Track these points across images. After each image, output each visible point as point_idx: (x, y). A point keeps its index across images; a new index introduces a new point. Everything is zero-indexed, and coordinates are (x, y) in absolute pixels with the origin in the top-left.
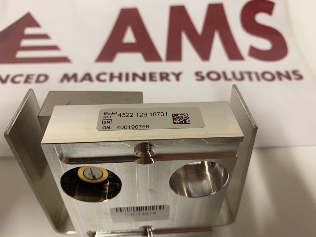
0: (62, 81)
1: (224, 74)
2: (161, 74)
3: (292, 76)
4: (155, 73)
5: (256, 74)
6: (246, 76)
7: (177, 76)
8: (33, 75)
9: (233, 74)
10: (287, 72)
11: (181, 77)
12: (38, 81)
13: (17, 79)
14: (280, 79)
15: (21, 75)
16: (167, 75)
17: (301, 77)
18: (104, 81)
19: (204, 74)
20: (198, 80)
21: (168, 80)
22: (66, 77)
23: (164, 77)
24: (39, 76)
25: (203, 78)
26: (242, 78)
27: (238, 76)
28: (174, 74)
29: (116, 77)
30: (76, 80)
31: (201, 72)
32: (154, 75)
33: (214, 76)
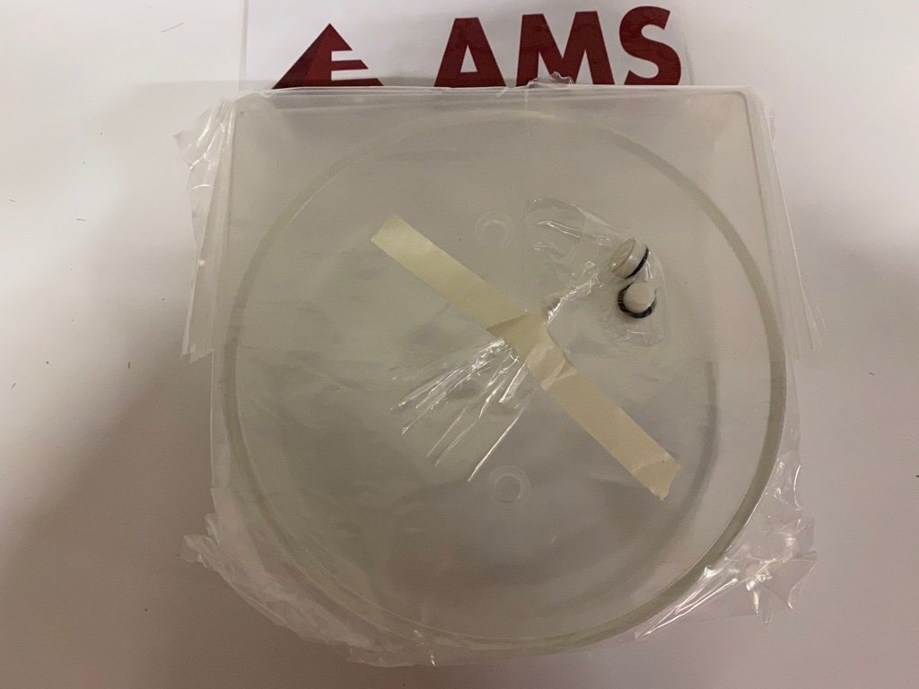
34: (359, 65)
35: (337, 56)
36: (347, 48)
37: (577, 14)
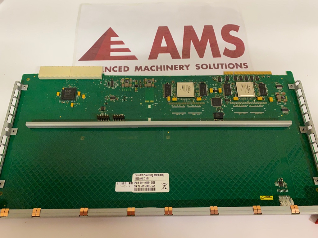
0: (135, 71)
1: (210, 65)
2: (180, 66)
3: (243, 66)
4: (177, 66)
5: (226, 64)
6: (220, 66)
7: (187, 67)
8: (122, 67)
9: (214, 65)
10: (241, 64)
11: (189, 67)
12: (125, 71)
13: (115, 69)
14: (237, 68)
15: (117, 67)
16: (183, 66)
17: (247, 67)
18: (154, 70)
19: (200, 66)
20: (197, 69)
21: (183, 69)
22: (137, 69)
23: (181, 67)
24: (125, 67)
25: (199, 68)
26: (218, 68)
27: (216, 66)
28: (186, 65)
29: (159, 68)
30: (142, 70)
31: (199, 65)
32: (176, 67)
33: (204, 67)
34: (121, 43)
35: (113, 39)
36: (117, 36)
37: (205, 26)
